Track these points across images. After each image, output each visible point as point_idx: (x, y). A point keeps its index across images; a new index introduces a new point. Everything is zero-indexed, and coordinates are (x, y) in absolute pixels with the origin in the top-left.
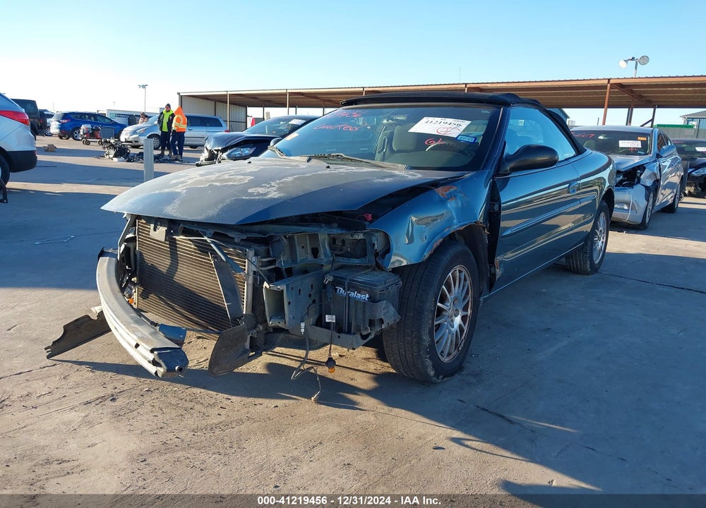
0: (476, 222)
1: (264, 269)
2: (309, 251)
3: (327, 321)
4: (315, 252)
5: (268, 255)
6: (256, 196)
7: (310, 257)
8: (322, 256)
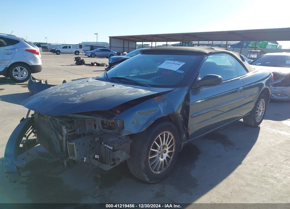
0: (173, 112)
1: (69, 134)
2: (93, 126)
3: (96, 157)
4: (95, 126)
5: (71, 128)
6: (71, 102)
7: (93, 128)
8: (97, 128)
